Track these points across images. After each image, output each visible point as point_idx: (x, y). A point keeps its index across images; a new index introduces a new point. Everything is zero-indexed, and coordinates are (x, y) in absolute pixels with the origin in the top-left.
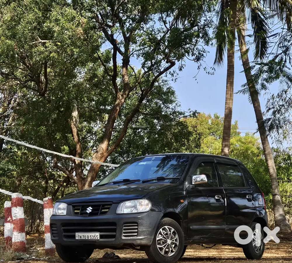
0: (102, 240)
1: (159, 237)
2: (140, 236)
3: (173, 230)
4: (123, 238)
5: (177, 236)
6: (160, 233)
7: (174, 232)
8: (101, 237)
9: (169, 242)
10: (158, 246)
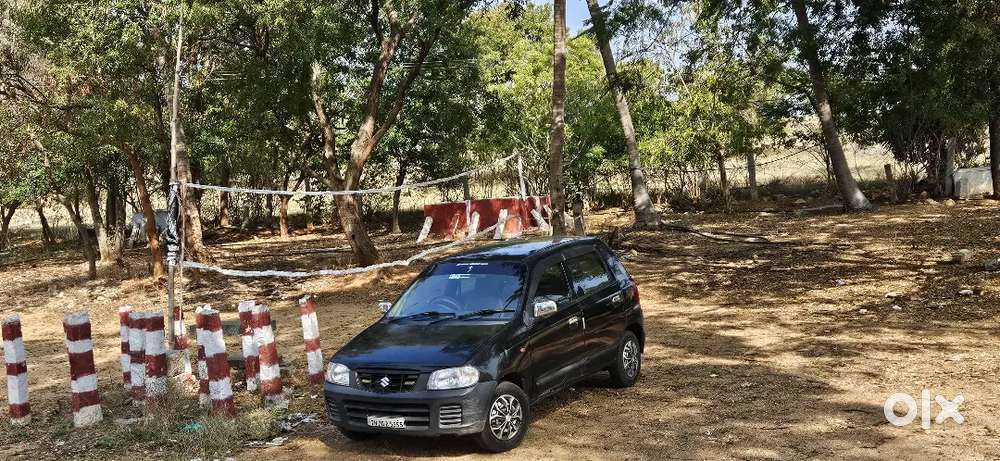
0: (410, 428)
1: (494, 415)
2: (467, 422)
3: (513, 398)
4: (441, 426)
5: (519, 407)
6: (495, 408)
7: (514, 402)
8: (406, 423)
9: (508, 418)
10: (493, 429)
